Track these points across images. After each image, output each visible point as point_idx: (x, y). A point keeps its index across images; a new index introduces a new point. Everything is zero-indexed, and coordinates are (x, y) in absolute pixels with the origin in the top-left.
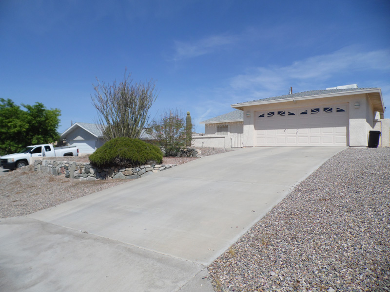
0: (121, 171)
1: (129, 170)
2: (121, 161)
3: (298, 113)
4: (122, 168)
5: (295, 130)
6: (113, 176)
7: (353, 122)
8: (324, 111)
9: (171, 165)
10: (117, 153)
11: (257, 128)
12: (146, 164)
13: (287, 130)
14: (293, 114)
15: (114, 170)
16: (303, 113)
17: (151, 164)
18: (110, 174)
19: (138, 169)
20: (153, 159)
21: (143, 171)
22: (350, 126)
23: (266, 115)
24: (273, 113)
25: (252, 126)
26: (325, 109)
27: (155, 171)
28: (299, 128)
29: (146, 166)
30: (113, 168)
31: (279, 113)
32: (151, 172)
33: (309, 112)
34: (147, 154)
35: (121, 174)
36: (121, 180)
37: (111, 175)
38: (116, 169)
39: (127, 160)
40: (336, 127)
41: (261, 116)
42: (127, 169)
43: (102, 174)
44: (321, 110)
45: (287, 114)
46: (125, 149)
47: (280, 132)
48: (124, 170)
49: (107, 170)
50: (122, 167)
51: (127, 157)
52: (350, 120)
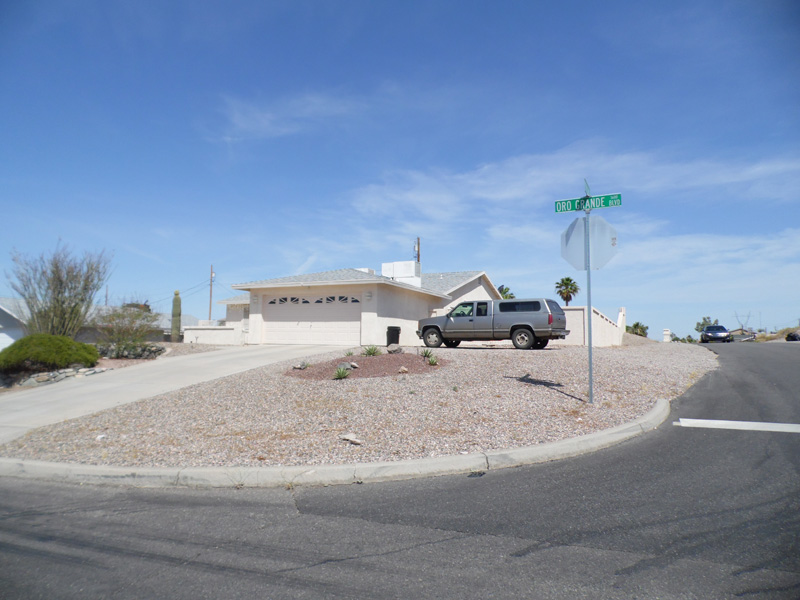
0: (33, 376)
1: (44, 375)
2: (33, 363)
3: (312, 301)
5: (309, 323)
7: (365, 316)
8: (339, 300)
9: (104, 369)
10: (28, 355)
11: (267, 318)
12: (67, 367)
13: (300, 322)
14: (307, 302)
15: (23, 376)
16: (318, 302)
17: (74, 367)
18: (17, 380)
19: (56, 373)
20: (78, 361)
21: (63, 376)
22: (362, 321)
23: (278, 302)
24: (286, 300)
25: (260, 316)
26: (341, 298)
27: (79, 376)
29: (67, 370)
30: (22, 373)
31: (292, 299)
32: (72, 378)
33: (324, 300)
34: (70, 355)
35: (33, 379)
36: (31, 386)
37: (20, 382)
38: (26, 374)
39: (41, 363)
40: (350, 321)
41: (271, 303)
42: (41, 374)
43: (8, 381)
44: (337, 299)
45: (301, 301)
46: (40, 349)
48: (36, 375)
49: (15, 375)
50: (35, 371)
51: (40, 359)
52: (363, 314)
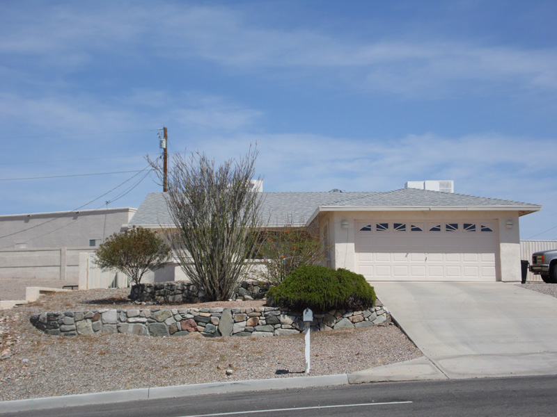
0: (347, 316)
1: (358, 315)
3: (426, 228)
4: (347, 312)
5: (423, 256)
6: (333, 324)
7: (505, 248)
8: (464, 228)
13: (409, 254)
14: (418, 229)
15: (334, 316)
16: (433, 229)
18: (328, 321)
19: (368, 312)
22: (501, 253)
23: (374, 228)
24: (386, 226)
25: (352, 246)
26: (466, 226)
27: (385, 315)
28: (428, 253)
30: (333, 313)
31: (396, 226)
33: (443, 228)
35: (346, 320)
37: (331, 323)
38: (339, 313)
40: (481, 253)
41: (364, 229)
42: (355, 313)
44: (461, 226)
45: (408, 228)
47: (400, 256)
48: (351, 314)
49: (322, 316)
50: (348, 310)
52: (501, 245)
